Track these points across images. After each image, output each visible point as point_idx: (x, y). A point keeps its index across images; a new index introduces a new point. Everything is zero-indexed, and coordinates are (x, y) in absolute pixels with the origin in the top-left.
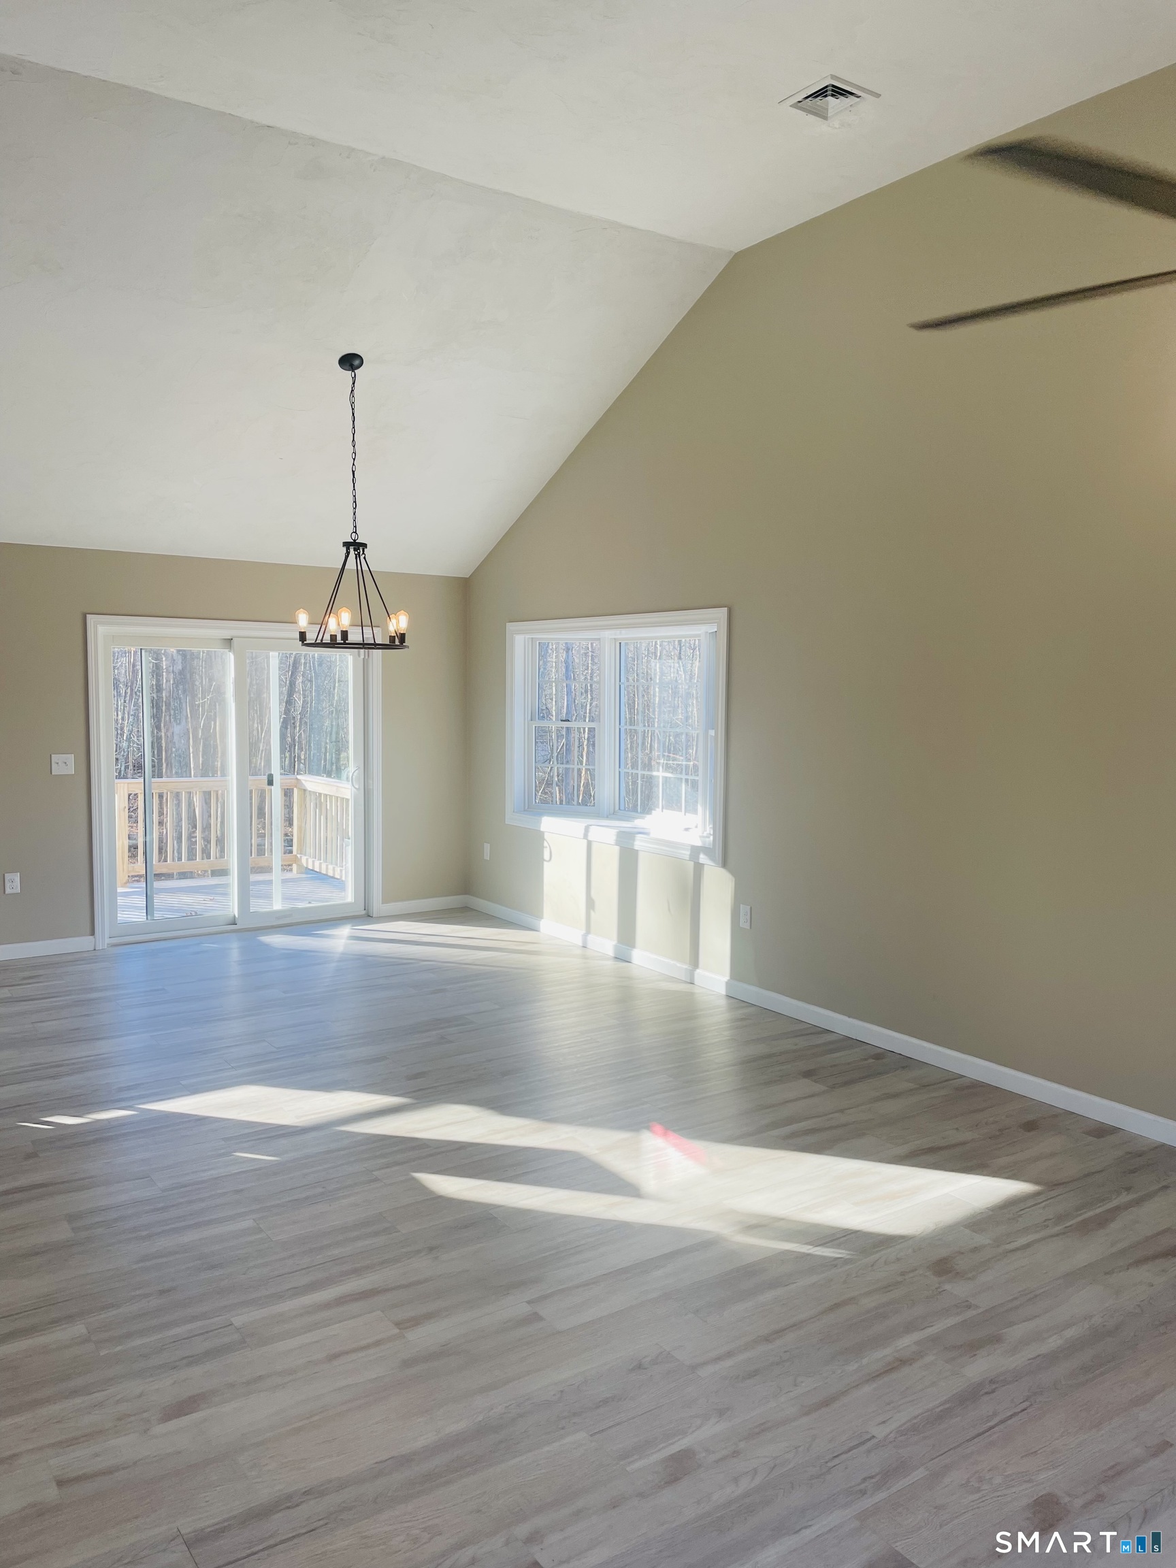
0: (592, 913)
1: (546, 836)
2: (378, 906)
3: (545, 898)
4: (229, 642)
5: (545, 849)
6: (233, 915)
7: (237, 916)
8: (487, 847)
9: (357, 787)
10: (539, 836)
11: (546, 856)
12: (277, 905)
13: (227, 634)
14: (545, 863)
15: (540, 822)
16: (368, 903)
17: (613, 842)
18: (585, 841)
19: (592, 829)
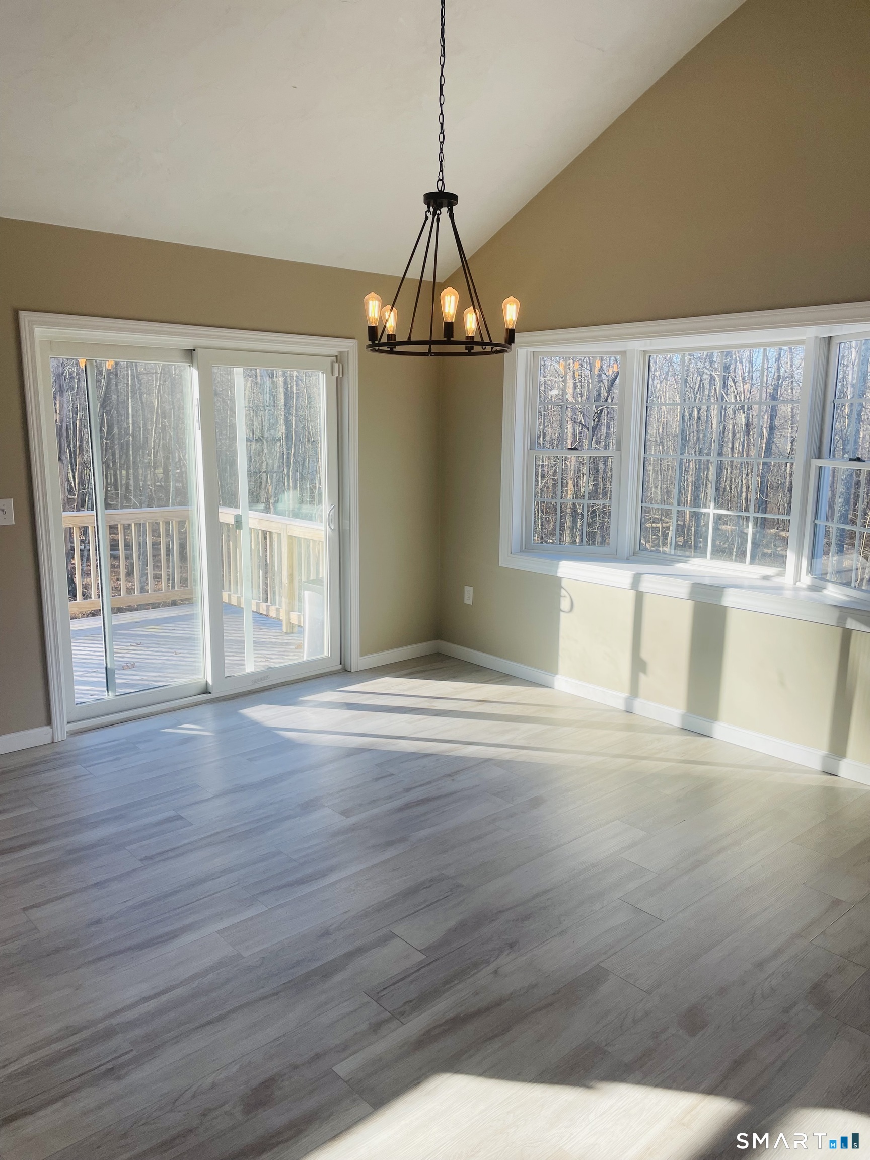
0: (642, 676)
1: (564, 583)
2: (357, 661)
3: (561, 653)
4: (190, 354)
5: (562, 599)
6: (204, 682)
7: (210, 682)
8: (469, 592)
9: (333, 528)
10: (556, 583)
11: (565, 604)
12: (250, 667)
13: (188, 342)
14: (562, 614)
15: (557, 567)
16: (344, 655)
17: (685, 595)
18: (632, 594)
19: (646, 577)
